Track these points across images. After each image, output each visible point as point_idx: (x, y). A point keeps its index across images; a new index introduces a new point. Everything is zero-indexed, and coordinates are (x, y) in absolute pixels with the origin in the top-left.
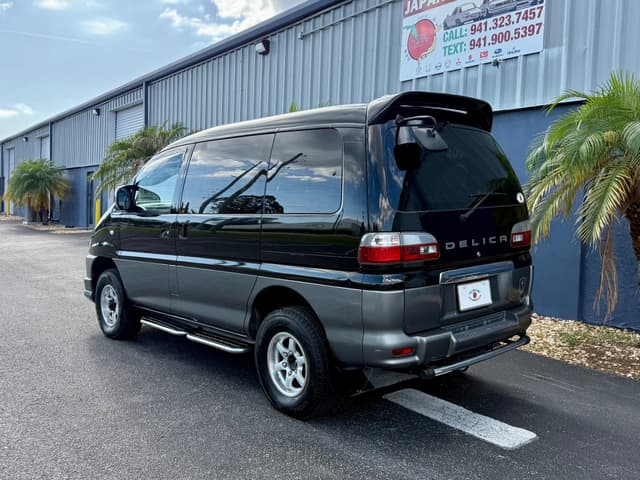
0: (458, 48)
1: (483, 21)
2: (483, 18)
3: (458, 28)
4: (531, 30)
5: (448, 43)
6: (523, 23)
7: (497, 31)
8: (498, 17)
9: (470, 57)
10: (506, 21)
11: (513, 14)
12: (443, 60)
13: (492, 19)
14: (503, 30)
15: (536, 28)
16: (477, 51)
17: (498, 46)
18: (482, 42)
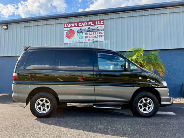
0: (82, 37)
1: (89, 33)
2: (88, 32)
3: (82, 33)
4: (101, 36)
5: (79, 36)
6: (99, 35)
7: (93, 35)
8: (93, 32)
9: (85, 40)
10: (95, 33)
11: (96, 32)
12: (78, 40)
13: (91, 32)
14: (94, 35)
15: (102, 36)
16: (87, 39)
17: (93, 38)
18: (89, 37)
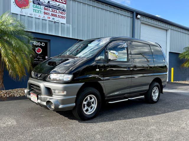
0: (39, 12)
1: (48, 8)
2: (48, 7)
3: (39, 6)
4: (63, 17)
5: (34, 8)
6: (60, 14)
7: (53, 13)
8: (53, 9)
9: (44, 17)
10: (55, 11)
11: (57, 10)
12: (33, 13)
13: (51, 9)
14: (55, 14)
15: (64, 17)
16: (46, 16)
17: (53, 17)
18: (48, 14)
